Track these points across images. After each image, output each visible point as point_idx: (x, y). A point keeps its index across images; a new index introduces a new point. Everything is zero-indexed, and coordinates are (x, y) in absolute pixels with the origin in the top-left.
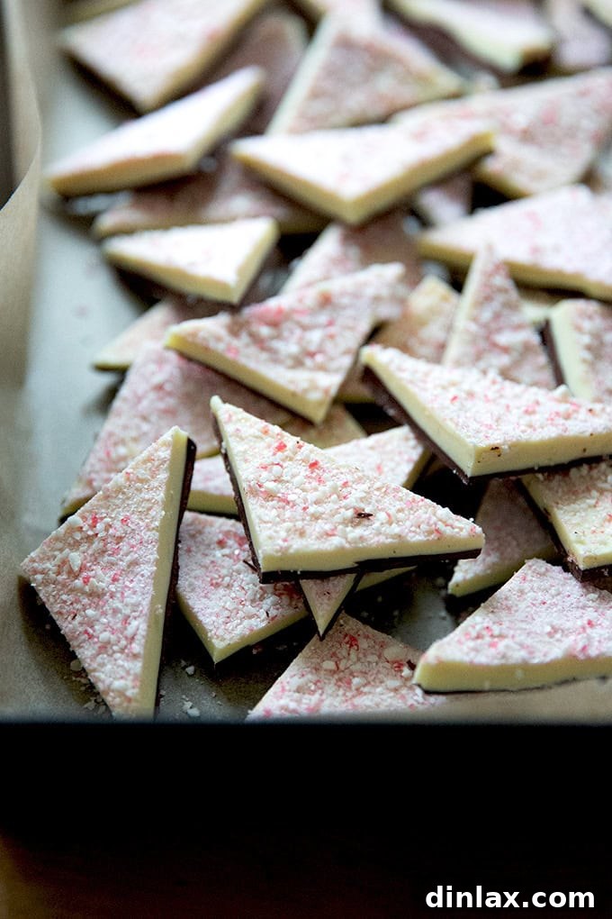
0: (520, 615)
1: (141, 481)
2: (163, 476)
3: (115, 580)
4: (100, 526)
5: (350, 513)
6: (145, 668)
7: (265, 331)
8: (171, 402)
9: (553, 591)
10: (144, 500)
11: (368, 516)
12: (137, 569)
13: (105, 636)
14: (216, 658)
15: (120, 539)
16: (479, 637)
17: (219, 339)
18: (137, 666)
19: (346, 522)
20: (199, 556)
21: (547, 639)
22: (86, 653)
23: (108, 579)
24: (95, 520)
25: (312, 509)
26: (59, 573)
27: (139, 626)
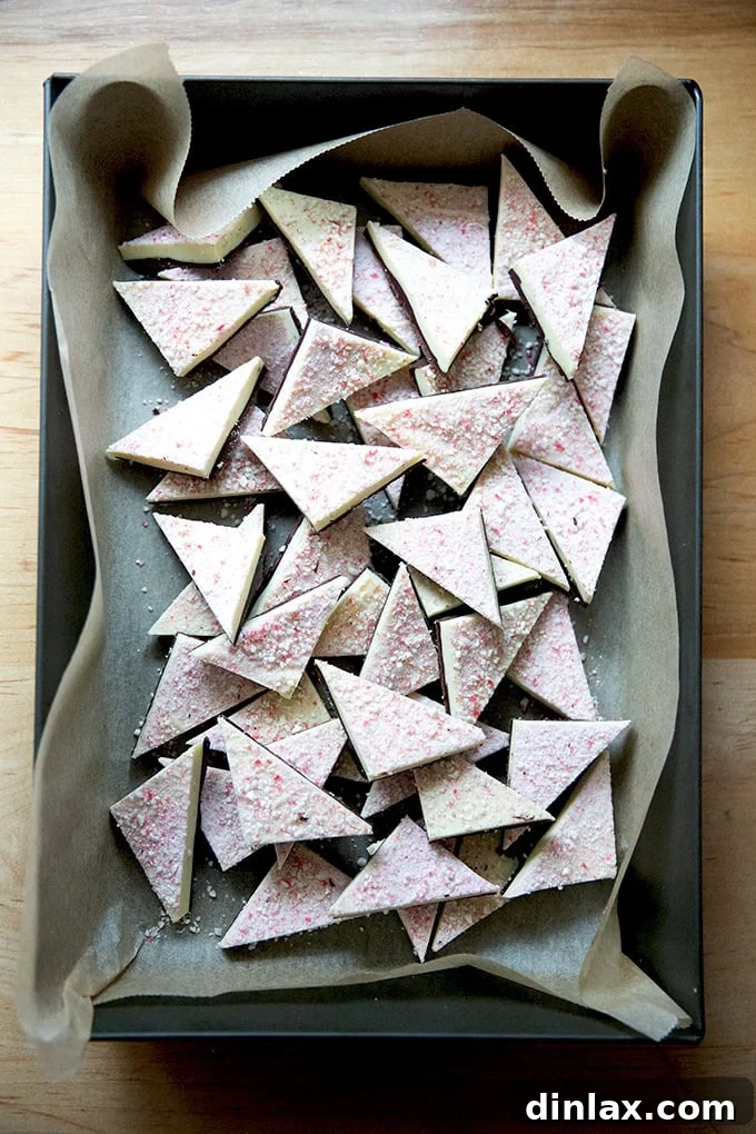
0: (391, 869)
1: (177, 777)
2: (188, 778)
3: (163, 835)
4: (153, 801)
5: (296, 817)
6: (182, 891)
7: (253, 649)
8: (197, 682)
9: (413, 848)
10: (177, 791)
11: (306, 819)
12: (176, 832)
13: (160, 869)
14: (224, 869)
15: (165, 811)
16: (365, 890)
17: (224, 659)
18: (179, 890)
19: (294, 823)
20: (213, 802)
21: (403, 888)
22: (150, 874)
23: (159, 834)
24: (150, 796)
25: (274, 813)
26: (131, 822)
27: (178, 867)
